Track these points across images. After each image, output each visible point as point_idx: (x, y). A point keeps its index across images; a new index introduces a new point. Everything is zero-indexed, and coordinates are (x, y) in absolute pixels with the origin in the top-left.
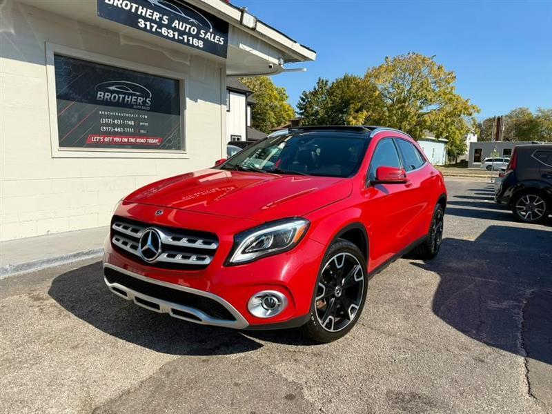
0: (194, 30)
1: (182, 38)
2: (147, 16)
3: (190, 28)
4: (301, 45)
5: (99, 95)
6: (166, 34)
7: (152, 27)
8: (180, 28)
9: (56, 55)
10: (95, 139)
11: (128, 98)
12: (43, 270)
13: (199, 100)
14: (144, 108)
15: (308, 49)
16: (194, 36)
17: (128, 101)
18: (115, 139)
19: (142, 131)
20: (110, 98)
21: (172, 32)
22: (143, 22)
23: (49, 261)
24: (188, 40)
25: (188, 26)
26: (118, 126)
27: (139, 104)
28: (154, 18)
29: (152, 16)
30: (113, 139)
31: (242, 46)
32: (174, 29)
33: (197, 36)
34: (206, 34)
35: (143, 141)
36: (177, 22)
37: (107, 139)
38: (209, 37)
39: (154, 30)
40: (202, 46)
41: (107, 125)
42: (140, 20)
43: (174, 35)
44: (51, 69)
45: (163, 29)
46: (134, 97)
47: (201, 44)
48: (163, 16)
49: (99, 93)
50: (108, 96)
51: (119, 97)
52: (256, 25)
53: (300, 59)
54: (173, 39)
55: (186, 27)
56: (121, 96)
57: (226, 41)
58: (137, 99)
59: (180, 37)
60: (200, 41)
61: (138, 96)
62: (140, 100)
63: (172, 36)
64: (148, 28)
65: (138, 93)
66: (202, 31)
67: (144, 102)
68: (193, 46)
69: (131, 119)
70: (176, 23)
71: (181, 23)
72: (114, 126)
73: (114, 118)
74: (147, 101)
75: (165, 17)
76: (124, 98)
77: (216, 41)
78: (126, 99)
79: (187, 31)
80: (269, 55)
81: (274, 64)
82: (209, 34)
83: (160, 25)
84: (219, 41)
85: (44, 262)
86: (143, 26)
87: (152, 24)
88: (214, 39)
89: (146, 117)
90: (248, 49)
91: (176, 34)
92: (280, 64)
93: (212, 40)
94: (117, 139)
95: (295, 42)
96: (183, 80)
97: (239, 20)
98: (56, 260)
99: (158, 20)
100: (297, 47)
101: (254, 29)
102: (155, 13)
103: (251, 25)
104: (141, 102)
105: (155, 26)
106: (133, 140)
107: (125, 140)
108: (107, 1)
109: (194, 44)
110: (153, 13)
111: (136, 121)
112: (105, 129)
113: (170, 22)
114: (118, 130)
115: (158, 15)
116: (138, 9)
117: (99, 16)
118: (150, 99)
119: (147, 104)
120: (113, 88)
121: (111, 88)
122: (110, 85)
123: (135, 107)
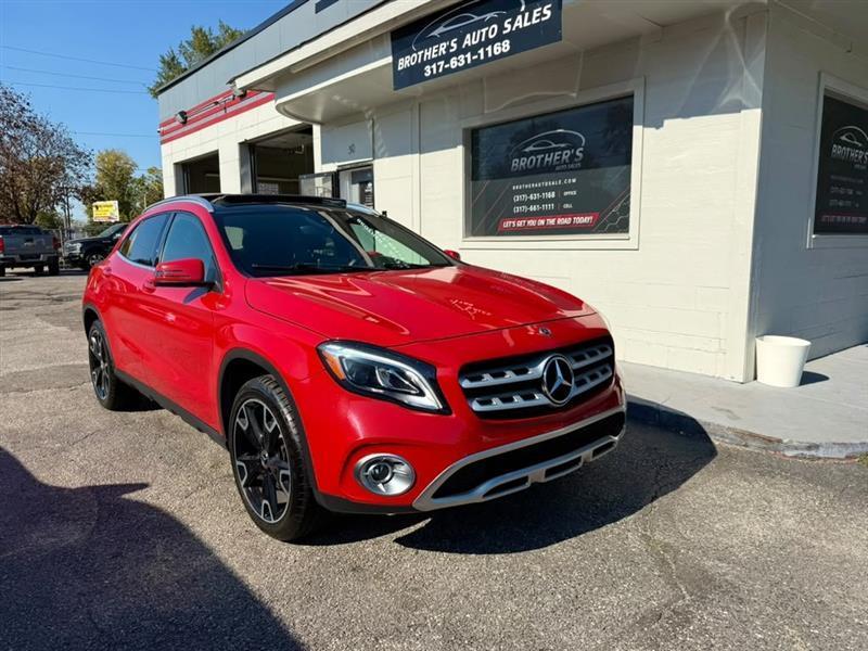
0: (493, 31)
3: (487, 32)
5: (514, 164)
7: (438, 68)
8: (473, 42)
10: (507, 224)
11: (549, 156)
14: (572, 166)
17: (548, 162)
18: (529, 222)
19: (567, 206)
20: (527, 164)
21: (461, 58)
22: (429, 68)
25: (485, 30)
26: (534, 202)
27: (565, 163)
28: (440, 54)
29: (438, 52)
30: (526, 223)
32: (466, 50)
33: (499, 37)
34: (513, 22)
35: (567, 221)
36: (468, 36)
37: (520, 224)
38: (520, 24)
39: (441, 70)
40: (508, 49)
41: (520, 203)
42: (426, 68)
45: (452, 60)
46: (557, 153)
47: (506, 46)
48: (450, 43)
49: (514, 161)
50: (523, 162)
51: (537, 160)
56: (540, 157)
57: (557, 7)
58: (561, 155)
60: (504, 43)
61: (563, 149)
63: (462, 64)
64: (435, 72)
65: (563, 145)
66: (507, 22)
67: (573, 156)
69: (549, 189)
71: (474, 34)
72: (530, 202)
73: (528, 192)
74: (578, 153)
76: (543, 159)
77: (535, 21)
78: (546, 159)
79: (483, 39)
82: (520, 17)
84: (542, 15)
86: (429, 73)
87: (439, 64)
88: (530, 19)
89: (574, 181)
93: (525, 24)
94: (532, 223)
99: (444, 53)
104: (567, 158)
105: (443, 63)
106: (552, 222)
107: (542, 222)
108: (400, 68)
109: (496, 53)
110: (438, 48)
111: (559, 189)
112: (517, 209)
113: (460, 43)
114: (533, 208)
115: (445, 44)
116: (423, 54)
117: (395, 89)
118: (581, 149)
119: (576, 160)
120: (531, 148)
121: (527, 150)
122: (527, 145)
123: (558, 168)
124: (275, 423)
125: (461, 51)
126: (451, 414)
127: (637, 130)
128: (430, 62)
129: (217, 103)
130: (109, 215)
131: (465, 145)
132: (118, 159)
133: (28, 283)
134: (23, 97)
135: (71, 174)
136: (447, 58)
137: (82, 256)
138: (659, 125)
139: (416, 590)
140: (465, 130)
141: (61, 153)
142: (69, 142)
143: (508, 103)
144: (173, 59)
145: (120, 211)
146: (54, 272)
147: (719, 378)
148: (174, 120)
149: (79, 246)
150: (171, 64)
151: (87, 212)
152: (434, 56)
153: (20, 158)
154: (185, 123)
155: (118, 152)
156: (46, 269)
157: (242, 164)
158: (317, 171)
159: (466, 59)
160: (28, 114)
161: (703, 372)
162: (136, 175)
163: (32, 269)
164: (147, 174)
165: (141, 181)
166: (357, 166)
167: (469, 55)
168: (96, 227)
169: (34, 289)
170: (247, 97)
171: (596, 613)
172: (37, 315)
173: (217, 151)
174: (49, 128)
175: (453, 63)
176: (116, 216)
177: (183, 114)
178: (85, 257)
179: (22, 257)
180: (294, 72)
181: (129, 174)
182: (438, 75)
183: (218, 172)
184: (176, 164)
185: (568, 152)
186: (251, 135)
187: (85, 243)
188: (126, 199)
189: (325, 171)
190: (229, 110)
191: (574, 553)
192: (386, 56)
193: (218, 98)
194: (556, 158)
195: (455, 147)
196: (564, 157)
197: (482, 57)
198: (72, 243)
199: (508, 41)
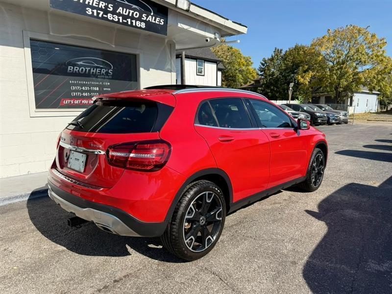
0: (137, 15)
1: (126, 21)
2: (94, 5)
3: (133, 13)
4: (233, 22)
5: (69, 69)
6: (111, 19)
7: (98, 14)
8: (124, 13)
9: (31, 39)
10: (66, 102)
11: (94, 70)
12: (5, 205)
13: (150, 69)
14: (107, 77)
15: (240, 24)
16: (136, 20)
17: (93, 72)
18: (83, 101)
20: (79, 71)
21: (117, 17)
22: (90, 10)
23: (9, 199)
24: (132, 23)
25: (131, 12)
26: (86, 91)
27: (103, 74)
28: (100, 7)
29: (99, 5)
30: (81, 102)
31: (180, 25)
32: (119, 15)
33: (140, 19)
34: (147, 17)
36: (121, 8)
37: (77, 102)
38: (151, 20)
39: (100, 16)
40: (144, 27)
41: (76, 91)
42: (87, 9)
43: (119, 19)
44: (28, 51)
45: (109, 15)
46: (98, 69)
47: (143, 25)
48: (108, 5)
49: (69, 67)
50: (76, 69)
51: (86, 70)
52: (189, 7)
53: (234, 33)
54: (118, 22)
55: (129, 12)
56: (88, 69)
57: (166, 22)
58: (101, 70)
59: (124, 21)
60: (142, 23)
61: (101, 68)
62: (104, 71)
63: (117, 20)
64: (95, 14)
65: (101, 66)
66: (144, 15)
67: (107, 73)
68: (136, 27)
69: (96, 86)
70: (120, 10)
71: (125, 9)
72: (82, 91)
73: (82, 85)
74: (110, 72)
75: (110, 5)
76: (90, 70)
77: (157, 22)
78: (92, 71)
79: (130, 15)
80: (205, 31)
81: (211, 38)
82: (150, 17)
83: (106, 12)
84: (160, 22)
85: (5, 199)
86: (91, 13)
87: (99, 11)
88: (155, 20)
89: (109, 84)
90: (185, 27)
91: (121, 18)
92: (216, 38)
93: (153, 21)
94: (85, 102)
95: (228, 20)
96: (139, 54)
97: (175, 4)
98: (16, 197)
99: (103, 8)
100: (229, 24)
101: (188, 11)
102: (101, 2)
103: (185, 8)
104: (104, 72)
105: (102, 13)
107: (91, 102)
109: (137, 25)
111: (101, 87)
112: (74, 94)
113: (115, 8)
114: (85, 94)
115: (104, 4)
118: (111, 70)
119: (109, 75)
120: (81, 63)
121: (79, 63)
123: (99, 76)
125: (115, 13)
128: (92, 7)
182: (98, 17)
196: (102, 72)
197: (129, 23)
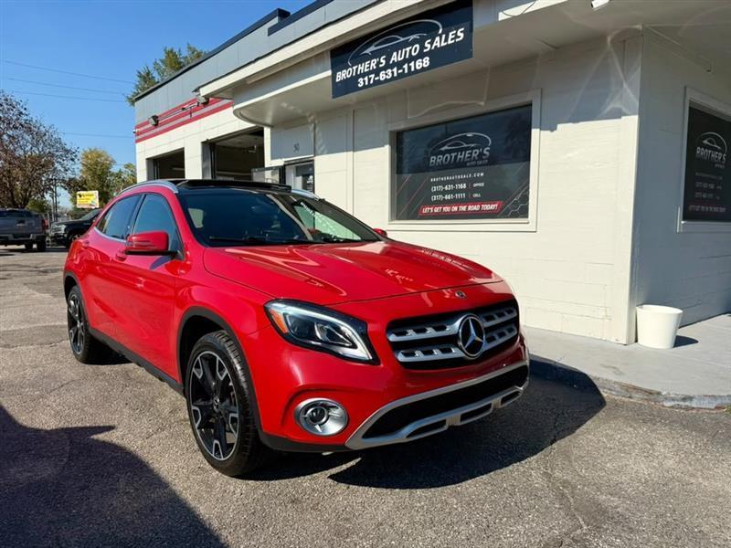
0: (416, 50)
1: (401, 71)
3: (411, 51)
5: (432, 161)
7: (370, 80)
8: (399, 59)
10: (426, 210)
11: (461, 154)
14: (480, 162)
16: (416, 58)
17: (460, 159)
18: (444, 209)
19: (476, 195)
20: (442, 160)
21: (390, 72)
22: (362, 80)
26: (448, 192)
27: (474, 160)
29: (370, 67)
30: (442, 209)
35: (476, 208)
37: (437, 210)
38: (438, 44)
41: (437, 193)
42: (359, 80)
46: (468, 152)
47: (426, 62)
48: (380, 59)
50: (440, 159)
51: (451, 157)
55: (406, 52)
56: (453, 155)
57: (469, 30)
58: (471, 154)
60: (425, 59)
61: (473, 148)
62: (475, 153)
65: (473, 145)
66: (426, 43)
67: (481, 154)
69: (461, 181)
70: (394, 57)
71: (400, 52)
72: (444, 193)
73: (444, 183)
74: (485, 152)
75: (382, 59)
76: (456, 157)
77: (450, 42)
78: (459, 156)
84: (456, 37)
87: (370, 76)
88: (446, 40)
89: (482, 174)
93: (443, 44)
94: (446, 209)
99: (375, 68)
102: (373, 61)
104: (476, 156)
105: (373, 76)
106: (463, 208)
107: (455, 209)
108: (337, 80)
109: (418, 68)
110: (370, 64)
111: (469, 182)
112: (434, 198)
113: (388, 60)
114: (448, 197)
115: (375, 60)
116: (357, 69)
117: (334, 97)
118: (488, 148)
119: (484, 157)
120: (446, 148)
121: (443, 149)
122: (443, 145)
123: (468, 164)
124: (226, 371)
125: (388, 66)
126: (379, 364)
127: (535, 132)
128: (363, 75)
129: (183, 109)
130: (90, 202)
131: (391, 144)
132: (100, 156)
133: (19, 258)
134: (22, 104)
135: (59, 167)
136: (377, 72)
137: (66, 236)
138: (553, 129)
139: (347, 519)
140: (391, 132)
141: (52, 150)
142: (59, 141)
143: (426, 111)
144: (148, 74)
145: (100, 200)
146: (42, 249)
147: (605, 341)
148: (147, 123)
149: (63, 227)
150: (146, 78)
151: (71, 200)
152: (366, 70)
153: (17, 154)
154: (156, 125)
155: (100, 151)
156: (35, 246)
157: (204, 159)
158: (266, 166)
159: (393, 73)
160: (25, 118)
161: (592, 336)
162: (115, 169)
163: (23, 247)
164: (123, 170)
165: (119, 175)
166: (301, 161)
167: (395, 70)
168: (79, 212)
169: (23, 263)
170: (210, 103)
171: (505, 540)
172: (25, 284)
173: (183, 148)
174: (43, 129)
175: (382, 76)
176: (97, 203)
177: (155, 118)
178: (68, 236)
179: (15, 236)
180: (249, 82)
181: (108, 168)
182: (370, 85)
183: (184, 167)
184: (147, 159)
185: (477, 151)
186: (212, 135)
187: (68, 225)
188: (105, 189)
189: (273, 165)
190: (194, 115)
191: (486, 489)
192: (326, 70)
193: (186, 104)
194: (467, 155)
195: (383, 146)
196: (473, 154)
197: (406, 71)
198: (58, 225)
199: (428, 58)
